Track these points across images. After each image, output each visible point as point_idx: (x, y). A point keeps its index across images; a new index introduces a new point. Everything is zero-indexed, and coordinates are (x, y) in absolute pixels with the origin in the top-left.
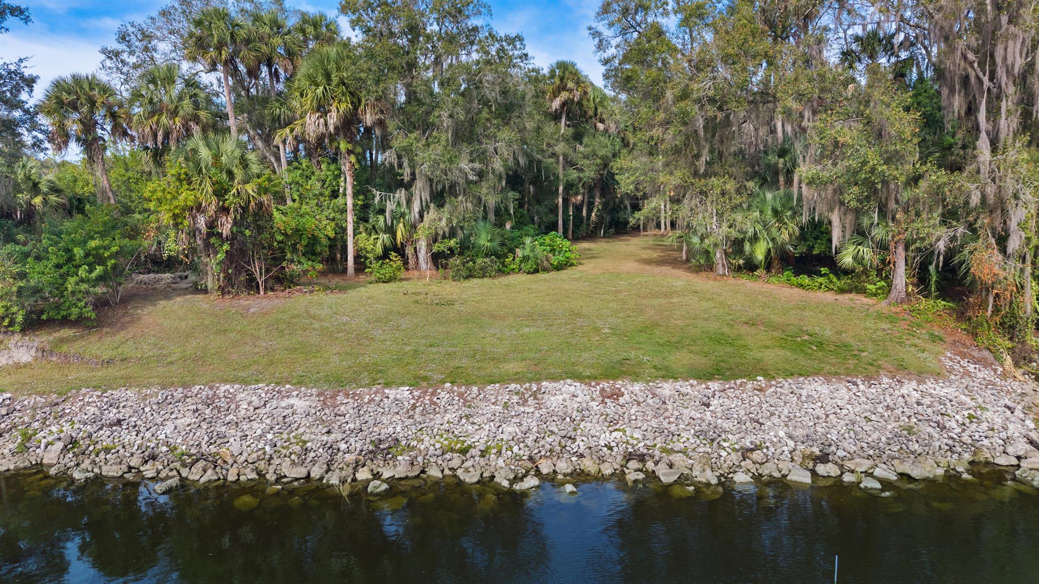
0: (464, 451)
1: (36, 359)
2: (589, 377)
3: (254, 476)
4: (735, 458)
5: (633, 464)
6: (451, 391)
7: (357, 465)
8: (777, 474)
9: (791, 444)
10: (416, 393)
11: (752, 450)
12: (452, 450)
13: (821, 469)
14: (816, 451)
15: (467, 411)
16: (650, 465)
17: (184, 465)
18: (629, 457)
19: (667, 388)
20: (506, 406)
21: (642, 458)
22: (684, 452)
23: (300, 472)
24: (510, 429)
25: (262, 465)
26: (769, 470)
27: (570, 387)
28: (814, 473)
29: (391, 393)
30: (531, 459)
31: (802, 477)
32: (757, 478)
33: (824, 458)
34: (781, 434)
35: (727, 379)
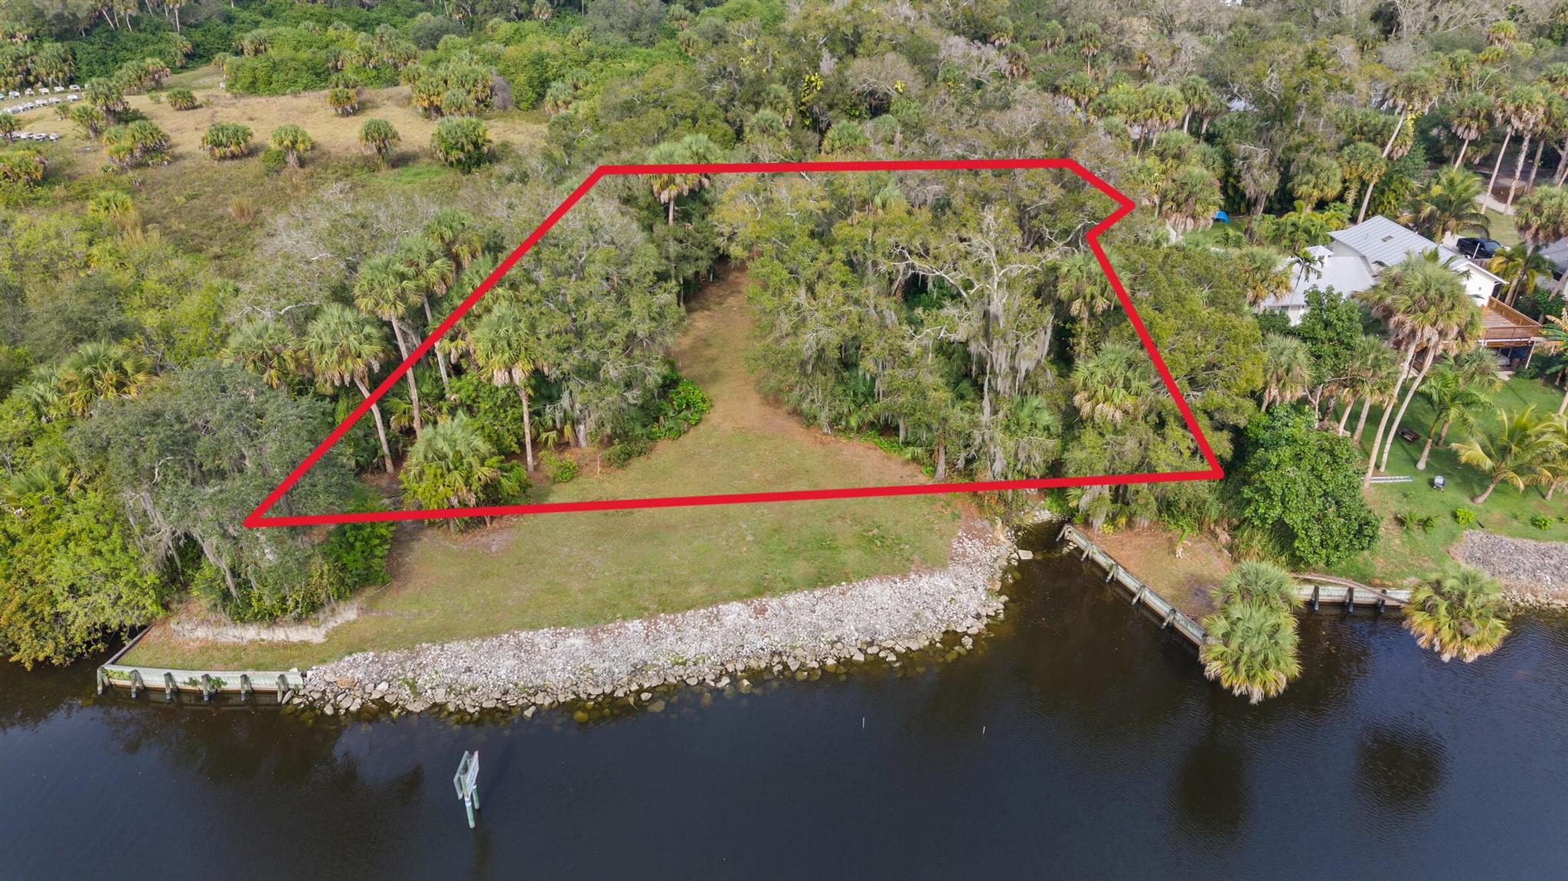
0: (684, 664)
1: (359, 616)
2: (746, 596)
3: (574, 697)
4: (828, 647)
5: (776, 659)
6: (666, 620)
7: (630, 682)
8: (848, 656)
9: (856, 634)
10: (645, 624)
11: (836, 642)
12: (677, 663)
13: (870, 651)
14: (868, 639)
15: (680, 635)
16: (785, 658)
17: (529, 695)
18: (773, 654)
19: (791, 600)
20: (701, 629)
21: (780, 654)
22: (802, 647)
23: (599, 691)
24: (707, 645)
25: (575, 688)
26: (845, 654)
27: (736, 607)
28: (866, 653)
29: (629, 625)
30: (722, 664)
31: (859, 657)
32: (838, 660)
33: (871, 644)
34: (852, 628)
35: (825, 585)
